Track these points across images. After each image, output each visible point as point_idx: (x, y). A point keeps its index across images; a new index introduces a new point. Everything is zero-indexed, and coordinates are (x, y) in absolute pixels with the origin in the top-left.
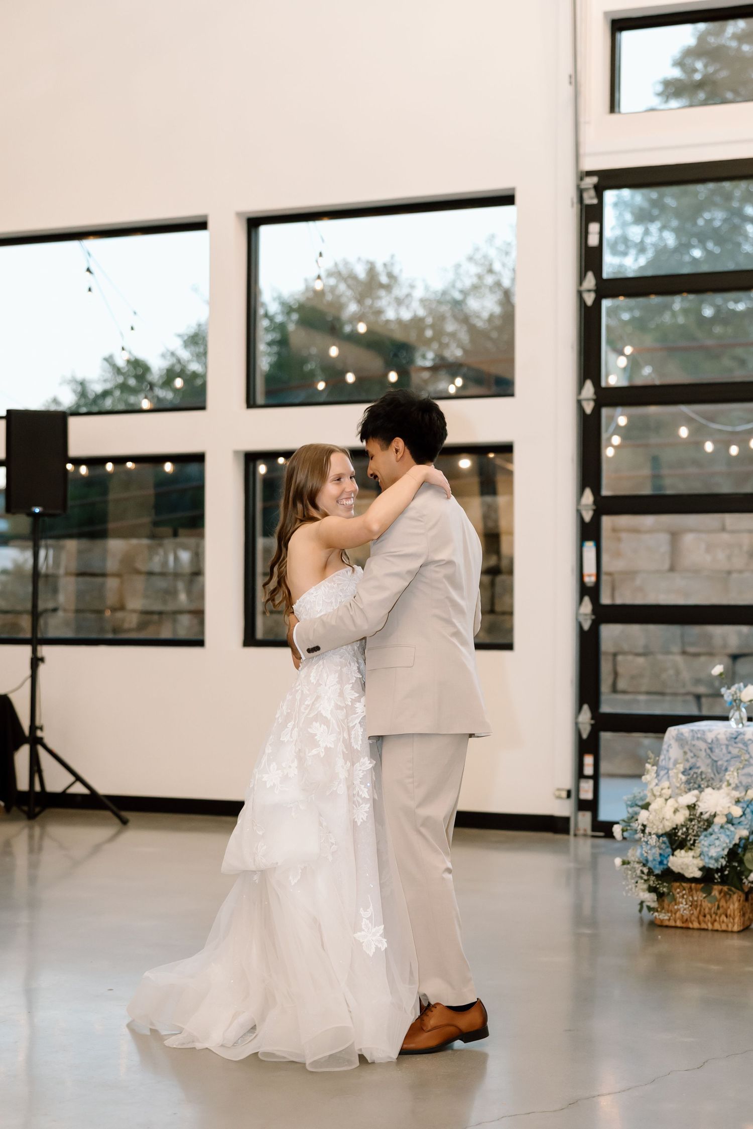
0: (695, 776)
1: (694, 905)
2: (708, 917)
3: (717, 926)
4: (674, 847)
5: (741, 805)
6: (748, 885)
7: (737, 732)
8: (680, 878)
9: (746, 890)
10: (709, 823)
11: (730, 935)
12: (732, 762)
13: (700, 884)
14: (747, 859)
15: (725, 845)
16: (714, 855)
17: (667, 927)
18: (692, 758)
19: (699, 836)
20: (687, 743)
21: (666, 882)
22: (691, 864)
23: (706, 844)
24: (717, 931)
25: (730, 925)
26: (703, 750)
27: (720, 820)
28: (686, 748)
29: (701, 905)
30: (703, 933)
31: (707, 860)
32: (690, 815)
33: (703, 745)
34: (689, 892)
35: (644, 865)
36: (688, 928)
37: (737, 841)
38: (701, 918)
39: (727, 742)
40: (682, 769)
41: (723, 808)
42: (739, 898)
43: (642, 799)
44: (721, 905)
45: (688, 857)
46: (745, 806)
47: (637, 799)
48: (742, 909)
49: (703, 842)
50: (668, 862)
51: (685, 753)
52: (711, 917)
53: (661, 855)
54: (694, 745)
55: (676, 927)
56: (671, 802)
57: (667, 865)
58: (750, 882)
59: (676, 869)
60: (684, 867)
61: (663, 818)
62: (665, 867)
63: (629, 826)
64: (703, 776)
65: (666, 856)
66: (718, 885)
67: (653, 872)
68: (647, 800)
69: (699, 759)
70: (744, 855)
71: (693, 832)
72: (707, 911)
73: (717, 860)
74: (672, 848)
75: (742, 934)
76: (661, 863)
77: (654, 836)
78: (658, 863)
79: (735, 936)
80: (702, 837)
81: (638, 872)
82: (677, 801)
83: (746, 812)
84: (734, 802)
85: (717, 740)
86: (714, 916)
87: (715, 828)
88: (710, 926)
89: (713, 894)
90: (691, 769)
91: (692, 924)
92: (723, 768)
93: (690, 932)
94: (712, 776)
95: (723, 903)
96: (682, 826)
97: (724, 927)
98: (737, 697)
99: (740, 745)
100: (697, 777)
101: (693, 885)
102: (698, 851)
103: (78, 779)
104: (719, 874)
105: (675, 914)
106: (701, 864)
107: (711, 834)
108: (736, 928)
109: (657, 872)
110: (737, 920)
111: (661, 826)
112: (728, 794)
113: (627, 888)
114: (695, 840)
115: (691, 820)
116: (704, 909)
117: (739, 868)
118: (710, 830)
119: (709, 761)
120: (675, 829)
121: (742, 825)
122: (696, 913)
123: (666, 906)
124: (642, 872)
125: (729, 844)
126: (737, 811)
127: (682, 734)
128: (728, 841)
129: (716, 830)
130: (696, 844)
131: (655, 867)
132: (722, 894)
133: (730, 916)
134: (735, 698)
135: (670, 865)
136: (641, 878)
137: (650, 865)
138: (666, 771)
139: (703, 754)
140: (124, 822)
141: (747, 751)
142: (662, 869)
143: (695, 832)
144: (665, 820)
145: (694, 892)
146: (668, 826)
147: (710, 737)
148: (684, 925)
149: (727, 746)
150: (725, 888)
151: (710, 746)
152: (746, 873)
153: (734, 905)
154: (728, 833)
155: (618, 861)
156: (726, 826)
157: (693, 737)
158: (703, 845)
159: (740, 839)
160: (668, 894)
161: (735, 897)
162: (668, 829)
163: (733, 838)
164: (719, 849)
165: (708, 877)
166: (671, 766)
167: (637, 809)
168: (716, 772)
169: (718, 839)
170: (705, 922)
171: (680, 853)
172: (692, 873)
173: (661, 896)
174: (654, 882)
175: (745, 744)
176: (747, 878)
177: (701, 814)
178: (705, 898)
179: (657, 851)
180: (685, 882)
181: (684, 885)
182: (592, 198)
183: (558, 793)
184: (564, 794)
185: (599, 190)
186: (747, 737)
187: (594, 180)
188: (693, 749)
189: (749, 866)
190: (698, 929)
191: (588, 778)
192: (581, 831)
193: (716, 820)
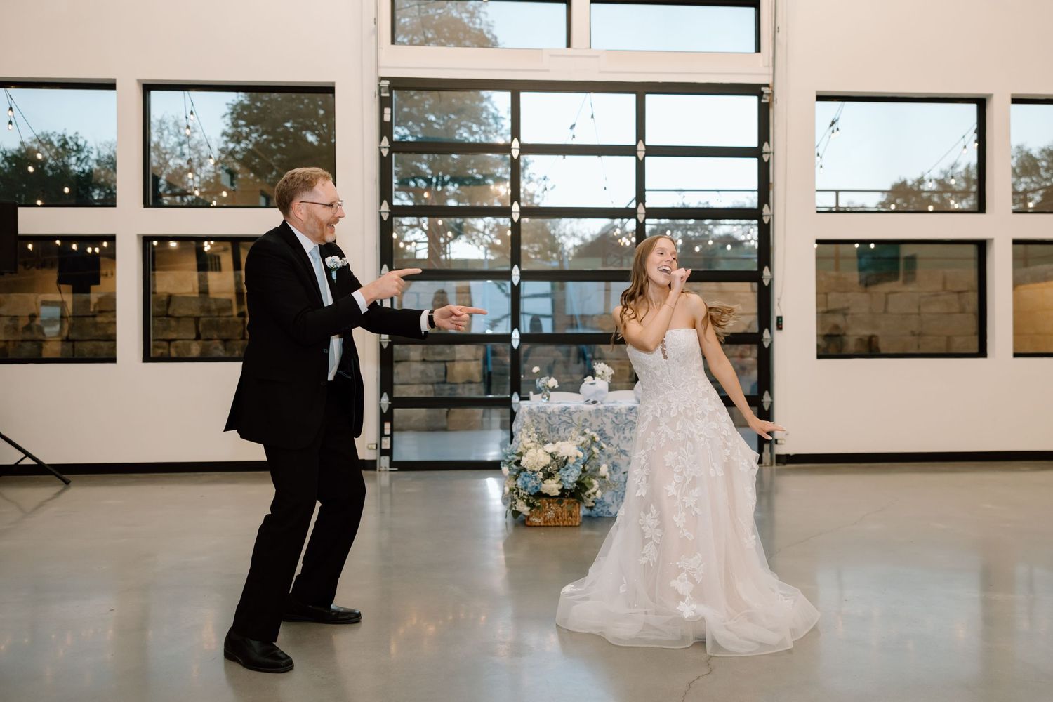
2: (560, 518)
3: (566, 523)
8: (547, 496)
10: (565, 463)
11: (572, 527)
12: (561, 425)
13: (557, 499)
14: (586, 484)
15: (575, 476)
16: (570, 481)
17: (535, 526)
19: (559, 471)
21: (539, 500)
22: (554, 488)
23: (565, 475)
24: (566, 526)
25: (574, 522)
27: (571, 461)
29: (556, 511)
30: (557, 528)
31: (565, 485)
32: (552, 458)
36: (548, 526)
37: (580, 472)
38: (556, 520)
41: (572, 452)
45: (552, 483)
47: (512, 450)
49: (562, 474)
50: (541, 487)
51: (533, 421)
53: (536, 484)
55: (540, 526)
56: (539, 451)
59: (544, 492)
60: (550, 490)
61: (537, 462)
62: (538, 491)
65: (539, 484)
66: (566, 499)
70: (585, 481)
71: (555, 469)
72: (560, 514)
73: (572, 484)
74: (543, 479)
76: (536, 488)
78: (533, 488)
79: (576, 528)
80: (561, 472)
81: (520, 494)
83: (580, 453)
84: (577, 449)
85: (553, 412)
87: (570, 465)
88: (562, 524)
89: (563, 505)
93: (550, 528)
94: (548, 433)
95: (569, 509)
96: (548, 466)
97: (570, 524)
98: (545, 385)
99: (567, 415)
101: (552, 500)
102: (559, 479)
103: (27, 454)
104: (570, 492)
105: (544, 518)
106: (561, 487)
107: (567, 469)
108: (577, 524)
109: (533, 494)
110: (578, 518)
114: (557, 473)
115: (554, 461)
117: (578, 488)
118: (566, 466)
119: (547, 425)
120: (544, 468)
123: (537, 513)
128: (576, 474)
130: (557, 476)
131: (532, 491)
132: (569, 504)
133: (574, 516)
135: (541, 490)
136: (523, 498)
137: (529, 490)
139: (544, 420)
140: (67, 483)
142: (535, 492)
146: (541, 466)
147: (549, 410)
148: (546, 524)
149: (559, 415)
150: (572, 500)
152: (583, 490)
154: (576, 468)
155: (506, 489)
156: (577, 464)
157: (539, 411)
158: (562, 476)
160: (540, 506)
162: (541, 468)
164: (574, 478)
165: (563, 495)
169: (571, 472)
170: (558, 521)
171: (549, 481)
172: (553, 493)
173: (533, 508)
174: (531, 500)
175: (570, 414)
176: (583, 493)
177: (559, 458)
178: (558, 507)
180: (546, 499)
181: (549, 500)
182: (385, 93)
183: (370, 446)
184: (374, 447)
185: (391, 89)
186: (571, 410)
187: (387, 83)
188: (538, 418)
189: (588, 486)
190: (554, 526)
191: (387, 436)
192: (383, 468)
193: (570, 460)
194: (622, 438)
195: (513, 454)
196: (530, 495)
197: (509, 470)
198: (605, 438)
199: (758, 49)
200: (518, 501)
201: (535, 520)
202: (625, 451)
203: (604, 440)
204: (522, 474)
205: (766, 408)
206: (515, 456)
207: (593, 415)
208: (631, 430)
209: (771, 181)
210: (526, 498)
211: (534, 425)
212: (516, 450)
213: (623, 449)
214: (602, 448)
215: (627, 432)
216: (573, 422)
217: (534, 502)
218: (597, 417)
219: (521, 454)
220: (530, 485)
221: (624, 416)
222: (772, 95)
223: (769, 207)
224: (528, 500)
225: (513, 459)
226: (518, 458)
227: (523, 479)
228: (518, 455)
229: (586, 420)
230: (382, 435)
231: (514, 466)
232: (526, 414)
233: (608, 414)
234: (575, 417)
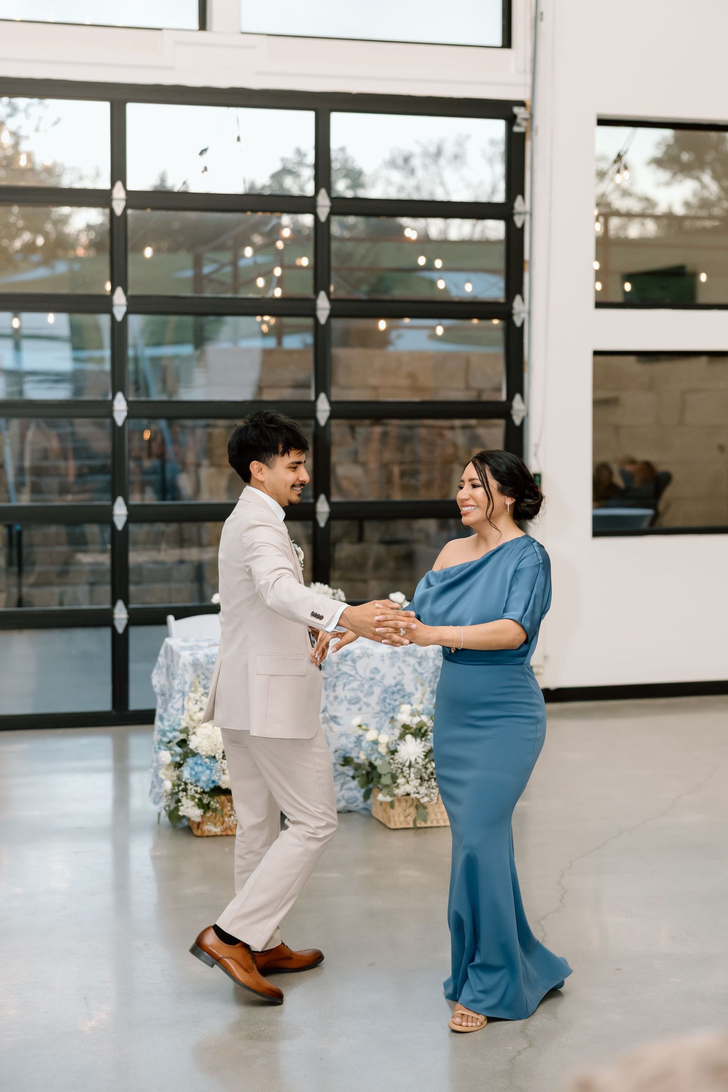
17: (208, 836)
18: (203, 679)
28: (199, 672)
36: (227, 835)
51: (198, 676)
57: (217, 783)
127: (198, 660)
131: (205, 786)
135: (220, 783)
142: (213, 787)
148: (224, 833)
157: (208, 661)
173: (206, 810)
194: (331, 698)
195: (174, 730)
196: (204, 792)
197: (172, 755)
199: (507, 42)
200: (184, 800)
201: (210, 828)
202: (335, 717)
204: (190, 761)
206: (177, 734)
208: (344, 686)
209: (527, 256)
210: (198, 796)
211: (199, 683)
212: (179, 725)
213: (333, 714)
215: (339, 689)
217: (209, 803)
219: (185, 731)
220: (204, 778)
221: (335, 665)
222: (530, 119)
223: (523, 299)
224: (200, 800)
225: (175, 737)
226: (182, 736)
227: (192, 769)
228: (181, 732)
231: (178, 750)
232: (189, 667)
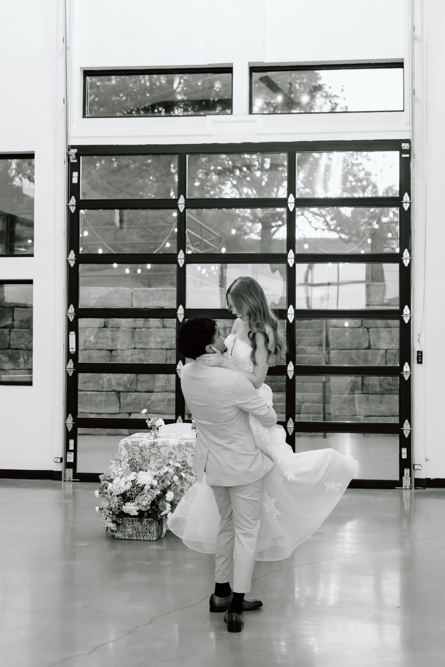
0: (134, 463)
1: (134, 528)
2: (141, 533)
3: (145, 538)
4: (125, 501)
5: (157, 479)
6: (160, 517)
7: (154, 442)
8: (128, 515)
9: (159, 520)
10: (142, 488)
11: (151, 542)
12: (152, 457)
13: (137, 518)
14: (160, 506)
15: (150, 500)
16: (145, 505)
17: (121, 539)
18: (132, 455)
19: (137, 495)
20: (130, 447)
21: (121, 518)
22: (133, 509)
23: (141, 499)
24: (145, 540)
25: (152, 537)
26: (138, 451)
27: (147, 487)
28: (129, 450)
29: (138, 528)
30: (139, 542)
31: (141, 507)
32: (133, 485)
33: (138, 449)
34: (132, 522)
35: (110, 510)
36: (132, 540)
37: (155, 497)
38: (138, 534)
39: (149, 447)
40: (128, 461)
41: (149, 481)
42: (156, 524)
43: (109, 477)
44: (147, 528)
45: (132, 506)
46: (159, 479)
47: (106, 477)
48: (157, 529)
49: (139, 498)
50: (122, 508)
51: (129, 452)
52: (143, 534)
53: (119, 505)
54: (133, 449)
55: (125, 539)
56: (123, 479)
57: (122, 509)
58: (161, 516)
59: (126, 512)
60: (130, 511)
61: (120, 487)
62: (121, 511)
63: (103, 490)
64: (138, 464)
65: (121, 505)
66: (146, 518)
67: (115, 513)
68: (111, 477)
69: (135, 455)
70: (159, 503)
71: (134, 493)
72: (140, 531)
73: (146, 507)
74: (124, 502)
75: (157, 542)
76: (119, 509)
77: (116, 497)
78: (117, 509)
79: (154, 542)
80: (139, 496)
81: (108, 514)
82: (126, 479)
83: (159, 482)
84: (153, 478)
85: (145, 446)
86: (144, 533)
87: (145, 491)
88: (142, 538)
89: (143, 523)
90: (131, 460)
91: (133, 537)
92: (147, 460)
93: (132, 541)
94: (142, 463)
95: (148, 526)
96: (129, 491)
97: (149, 538)
98: (154, 424)
99: (156, 448)
100: (134, 464)
101: (134, 518)
102: (137, 503)
104: (147, 513)
105: (125, 533)
106: (138, 509)
107: (143, 494)
108: (154, 539)
109: (116, 513)
110: (155, 535)
111: (119, 492)
112: (151, 474)
113: (102, 522)
114: (135, 497)
115: (133, 487)
116: (139, 530)
117: (156, 510)
118: (143, 492)
119: (140, 456)
120: (125, 493)
121: (157, 489)
122: (135, 532)
123: (120, 529)
124: (109, 514)
125: (151, 499)
126: (155, 483)
127: (128, 444)
128: (151, 498)
129: (145, 492)
130: (135, 499)
131: (115, 511)
132: (148, 523)
133: (152, 533)
134: (152, 425)
135: (123, 510)
136: (109, 516)
137: (113, 510)
138: (120, 461)
139: (138, 453)
141: (159, 451)
142: (119, 512)
143: (135, 493)
144: (121, 488)
145: (134, 522)
146: (122, 491)
147: (141, 444)
148: (129, 538)
149: (149, 449)
150: (150, 520)
151: (141, 449)
152: (159, 512)
153: (154, 528)
154: (151, 494)
155: (97, 509)
156: (150, 490)
157: (133, 444)
158: (139, 500)
159: (157, 496)
160: (122, 524)
161: (154, 524)
162: (122, 493)
163: (153, 496)
164: (147, 502)
165: (141, 515)
166: (122, 459)
167: (106, 482)
168: (144, 462)
169: (146, 497)
170: (139, 536)
171: (128, 504)
172: (134, 513)
173: (118, 525)
174: (115, 518)
175: (158, 448)
176: (159, 514)
177: (138, 484)
178: (140, 525)
179: (118, 504)
180: (129, 517)
181: (129, 518)
182: (74, 159)
183: (55, 460)
184: (59, 460)
185: (78, 156)
186: (159, 445)
187: (75, 151)
188: (132, 450)
189: (161, 509)
190: (136, 540)
191: (71, 451)
192: (68, 479)
193: (145, 487)
197: (100, 493)
198: (187, 468)
201: (119, 535)
203: (187, 470)
205: (407, 435)
207: (177, 449)
209: (412, 227)
214: (182, 477)
216: (161, 454)
217: (118, 520)
218: (180, 451)
222: (411, 150)
223: (410, 251)
224: (112, 518)
229: (171, 453)
230: (67, 450)
232: (123, 447)
233: (189, 449)
234: (162, 450)
